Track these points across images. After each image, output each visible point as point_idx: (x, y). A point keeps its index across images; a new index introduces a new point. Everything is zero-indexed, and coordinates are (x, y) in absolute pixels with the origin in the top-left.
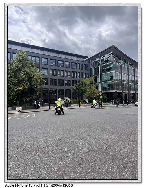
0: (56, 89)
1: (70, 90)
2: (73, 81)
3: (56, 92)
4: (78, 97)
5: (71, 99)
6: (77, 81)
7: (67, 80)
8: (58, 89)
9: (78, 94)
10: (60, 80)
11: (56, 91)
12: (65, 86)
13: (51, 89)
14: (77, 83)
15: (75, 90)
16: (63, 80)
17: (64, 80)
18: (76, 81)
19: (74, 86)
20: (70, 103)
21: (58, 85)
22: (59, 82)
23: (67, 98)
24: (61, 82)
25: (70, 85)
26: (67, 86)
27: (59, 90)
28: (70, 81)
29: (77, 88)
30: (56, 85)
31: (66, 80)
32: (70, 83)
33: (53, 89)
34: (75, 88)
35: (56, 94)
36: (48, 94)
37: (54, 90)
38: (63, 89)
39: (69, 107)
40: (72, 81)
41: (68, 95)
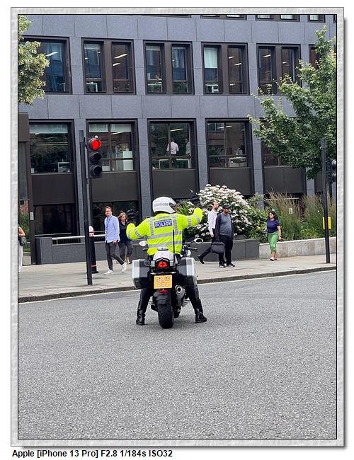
0: (133, 123)
1: (246, 123)
4: (310, 183)
5: (259, 195)
6: (305, 52)
7: (217, 47)
8: (152, 122)
10: (161, 45)
11: (131, 140)
12: (207, 91)
13: (91, 122)
14: (305, 65)
17: (196, 49)
19: (275, 91)
20: (246, 233)
21: (149, 91)
22: (155, 68)
24: (173, 60)
25: (242, 89)
26: (221, 93)
30: (129, 89)
31: (206, 45)
32: (243, 72)
33: (109, 123)
35: (136, 160)
36: (72, 166)
37: (116, 130)
38: (191, 123)
39: (241, 267)
40: (261, 47)
41: (232, 165)
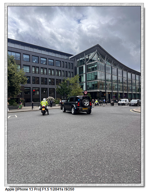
0: (39, 88)
1: (54, 89)
2: (58, 80)
3: (39, 91)
7: (51, 79)
9: (62, 93)
10: (43, 78)
13: (33, 88)
14: (62, 82)
15: (59, 89)
16: (47, 78)
18: (61, 80)
19: (58, 85)
20: (54, 103)
21: (41, 84)
22: (42, 81)
23: (51, 98)
25: (54, 84)
26: (51, 85)
27: (43, 89)
28: (54, 79)
29: (61, 87)
30: (39, 83)
32: (54, 82)
33: (36, 88)
34: (59, 87)
35: (39, 93)
36: (30, 93)
38: (47, 88)
41: (52, 94)
